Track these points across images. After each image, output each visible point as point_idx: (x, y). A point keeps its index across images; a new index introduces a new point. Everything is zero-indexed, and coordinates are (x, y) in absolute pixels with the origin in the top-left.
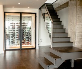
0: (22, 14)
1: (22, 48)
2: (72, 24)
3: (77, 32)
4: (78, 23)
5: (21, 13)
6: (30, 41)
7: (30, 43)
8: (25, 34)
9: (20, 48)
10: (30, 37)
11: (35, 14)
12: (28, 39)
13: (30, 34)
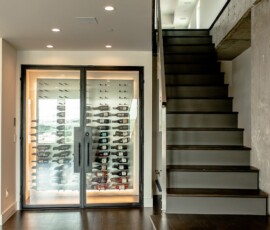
0: (88, 72)
5: (84, 70)
6: (124, 173)
7: (124, 181)
8: (104, 147)
10: (124, 160)
12: (117, 167)
13: (125, 148)
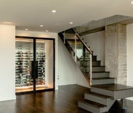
0: (36, 40)
1: (37, 89)
2: (111, 55)
3: (119, 64)
4: (120, 54)
6: (44, 79)
9: (32, 90)
10: (44, 74)
11: (52, 41)
13: (44, 69)
